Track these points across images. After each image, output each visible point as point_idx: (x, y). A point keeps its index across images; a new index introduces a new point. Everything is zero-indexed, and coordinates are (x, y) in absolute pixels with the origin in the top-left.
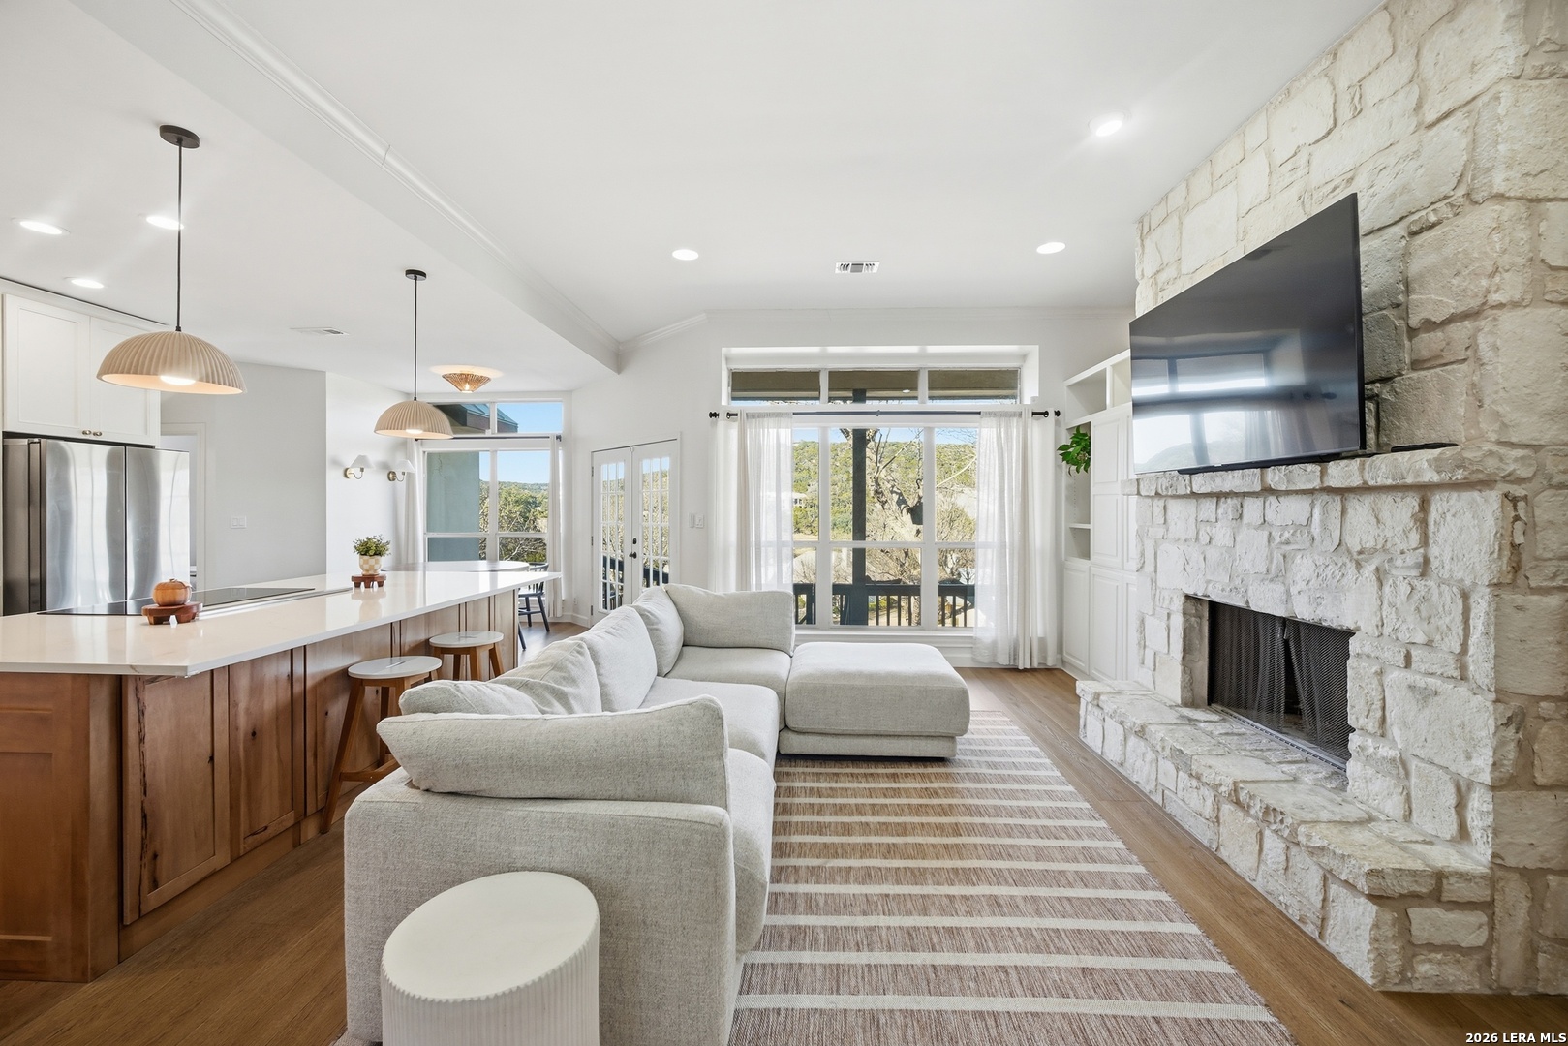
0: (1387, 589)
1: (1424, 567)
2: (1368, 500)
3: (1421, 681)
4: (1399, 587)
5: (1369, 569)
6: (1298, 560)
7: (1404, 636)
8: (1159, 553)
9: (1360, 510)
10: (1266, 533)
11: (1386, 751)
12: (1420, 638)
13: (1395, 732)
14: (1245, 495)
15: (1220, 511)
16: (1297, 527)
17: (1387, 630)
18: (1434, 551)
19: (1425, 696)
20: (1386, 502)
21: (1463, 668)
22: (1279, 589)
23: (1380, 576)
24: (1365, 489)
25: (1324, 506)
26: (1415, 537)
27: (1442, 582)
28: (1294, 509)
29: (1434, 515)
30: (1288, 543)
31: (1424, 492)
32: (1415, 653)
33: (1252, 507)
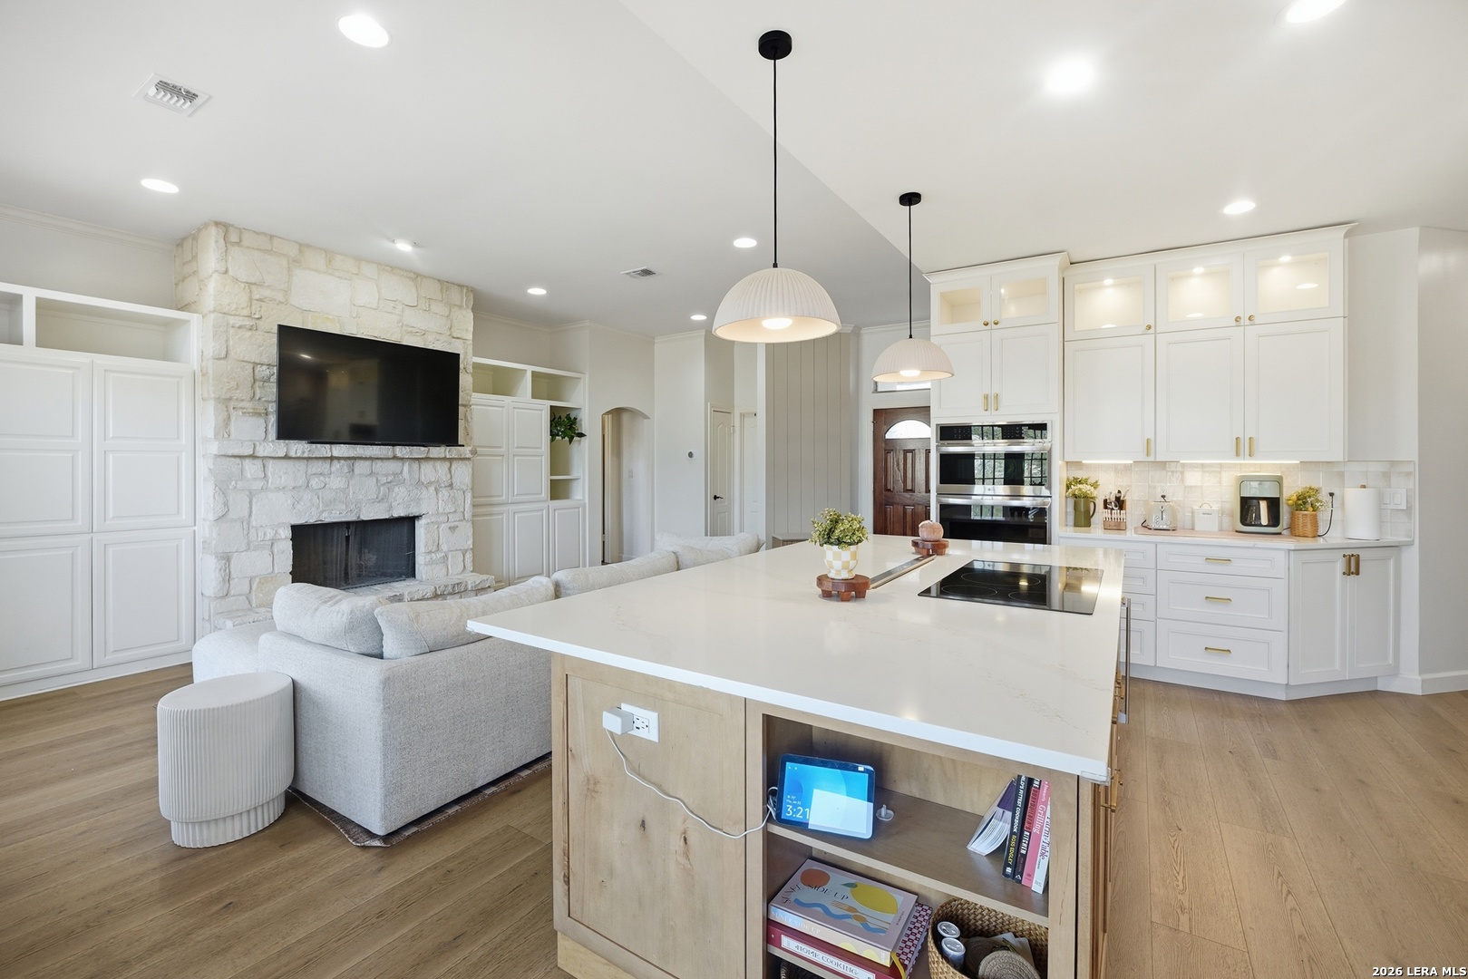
0: (440, 495)
1: (451, 486)
2: (431, 463)
3: (453, 525)
4: (445, 493)
5: (432, 489)
6: (396, 489)
7: (448, 510)
8: (254, 500)
9: (427, 468)
10: (374, 480)
11: (440, 555)
12: (453, 510)
13: (444, 547)
14: (355, 458)
15: (333, 469)
16: (395, 475)
17: (441, 510)
18: (454, 480)
19: (453, 529)
20: (438, 464)
21: (464, 516)
22: (384, 505)
23: (437, 491)
24: (427, 459)
25: (410, 467)
26: (449, 476)
27: (458, 490)
28: (393, 466)
29: (453, 467)
30: (390, 482)
31: (451, 460)
32: (450, 516)
33: (361, 467)
